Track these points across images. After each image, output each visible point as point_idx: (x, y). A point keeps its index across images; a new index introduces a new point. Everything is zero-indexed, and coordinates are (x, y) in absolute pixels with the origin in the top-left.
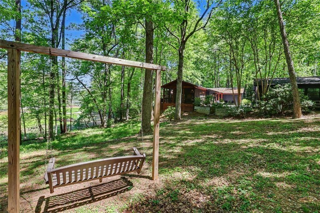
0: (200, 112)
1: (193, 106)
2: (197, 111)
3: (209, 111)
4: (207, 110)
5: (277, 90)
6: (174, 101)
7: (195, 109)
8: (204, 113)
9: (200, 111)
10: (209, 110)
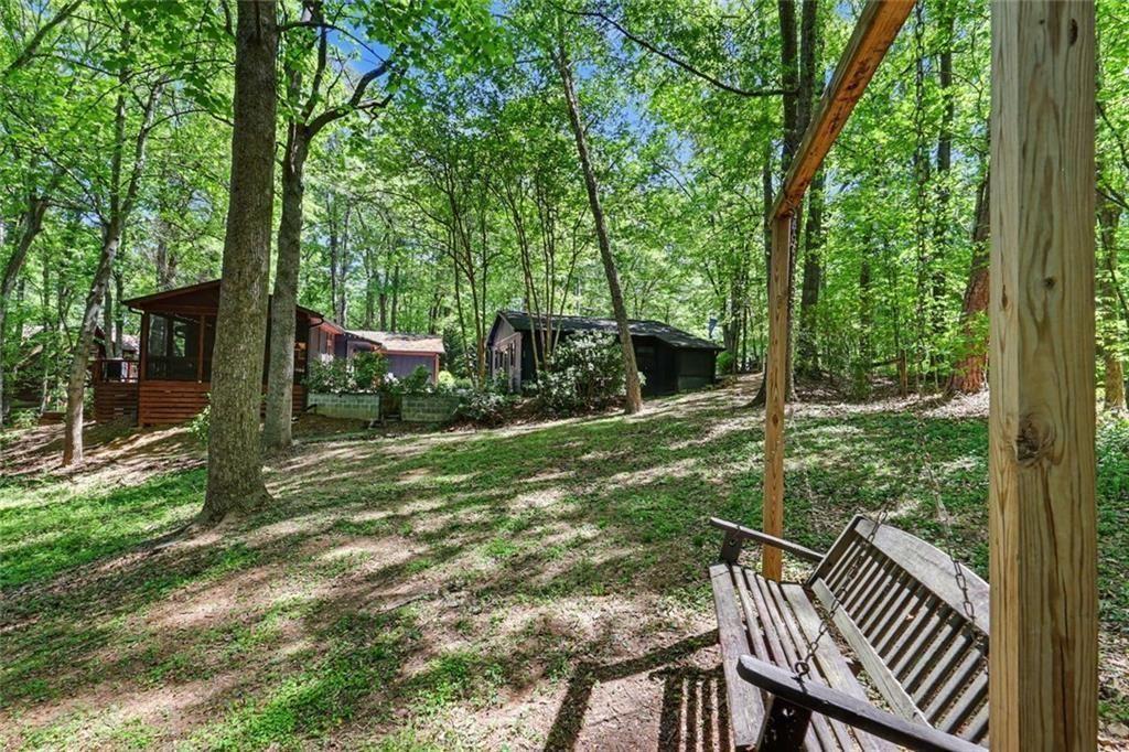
0: (334, 415)
1: (301, 393)
2: (319, 412)
3: (377, 410)
4: (370, 405)
5: (580, 344)
6: (203, 375)
7: (310, 403)
8: (353, 416)
9: (333, 411)
10: (377, 404)
